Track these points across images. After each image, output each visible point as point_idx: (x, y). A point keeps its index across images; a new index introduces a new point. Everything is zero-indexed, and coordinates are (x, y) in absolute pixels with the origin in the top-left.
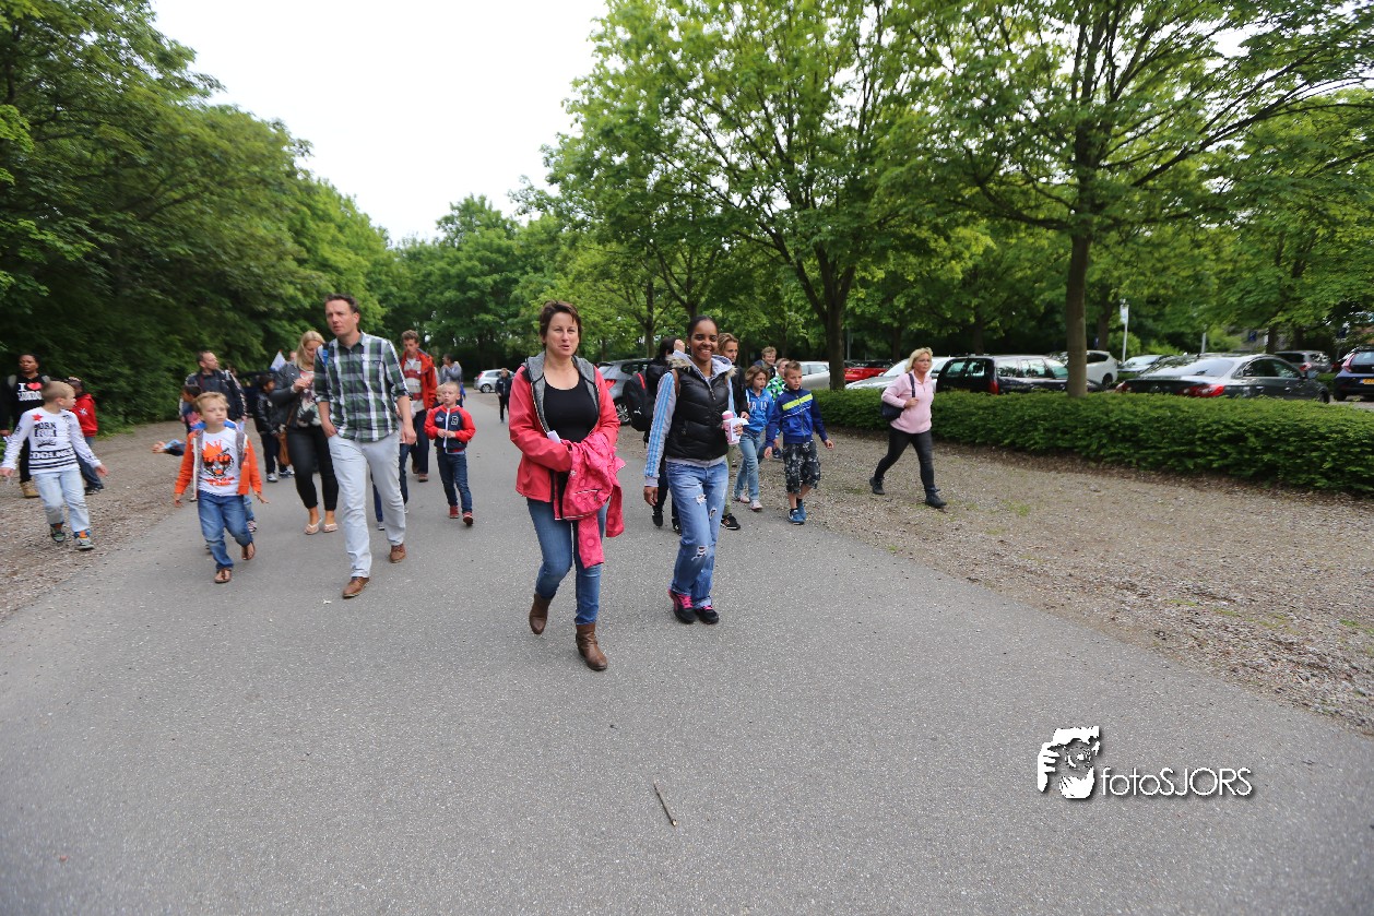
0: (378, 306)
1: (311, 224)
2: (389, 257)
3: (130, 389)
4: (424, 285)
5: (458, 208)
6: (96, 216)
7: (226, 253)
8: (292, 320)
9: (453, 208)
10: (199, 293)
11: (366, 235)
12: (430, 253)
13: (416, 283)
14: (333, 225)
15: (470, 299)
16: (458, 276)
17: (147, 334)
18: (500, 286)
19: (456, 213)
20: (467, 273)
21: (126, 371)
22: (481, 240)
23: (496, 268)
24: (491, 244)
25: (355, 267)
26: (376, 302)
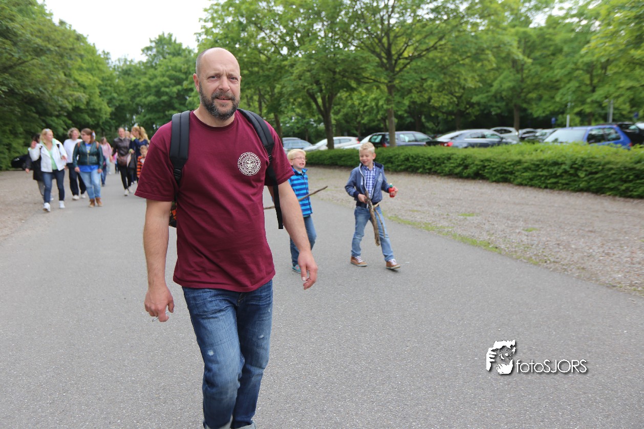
0: (108, 107)
2: (111, 74)
4: (135, 92)
5: (154, 41)
9: (151, 41)
11: (96, 60)
12: (138, 70)
13: (128, 90)
15: (163, 102)
16: (156, 86)
18: (182, 93)
19: (153, 45)
20: (161, 85)
22: (169, 64)
23: (179, 82)
24: (176, 67)
25: (94, 83)
26: (106, 104)
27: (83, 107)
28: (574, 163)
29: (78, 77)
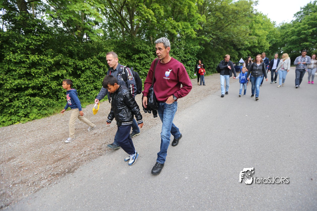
0: (269, 44)
1: (254, 25)
3: (213, 67)
4: (285, 36)
5: (303, 8)
6: (213, 32)
7: (235, 35)
8: (245, 50)
9: (301, 9)
10: (227, 46)
11: (269, 24)
14: (260, 24)
15: (301, 38)
17: (217, 56)
20: (302, 30)
21: (213, 63)
22: (310, 17)
23: (315, 26)
24: (315, 18)
25: (264, 34)
26: (268, 43)
27: (257, 45)
29: (257, 32)
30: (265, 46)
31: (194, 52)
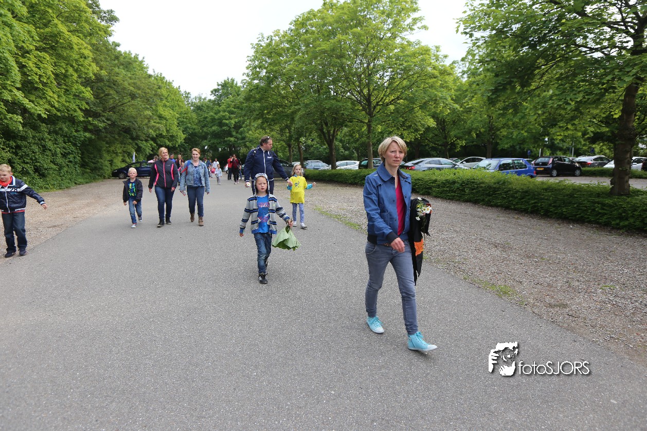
0: (182, 134)
2: (188, 109)
4: (203, 123)
5: (221, 85)
9: (218, 85)
12: (208, 107)
13: (200, 121)
15: (224, 130)
16: (218, 119)
18: (238, 124)
19: (220, 87)
20: (222, 118)
25: (173, 117)
27: (164, 134)
28: (463, 182)
29: (162, 113)
30: (177, 135)
31: (76, 141)
